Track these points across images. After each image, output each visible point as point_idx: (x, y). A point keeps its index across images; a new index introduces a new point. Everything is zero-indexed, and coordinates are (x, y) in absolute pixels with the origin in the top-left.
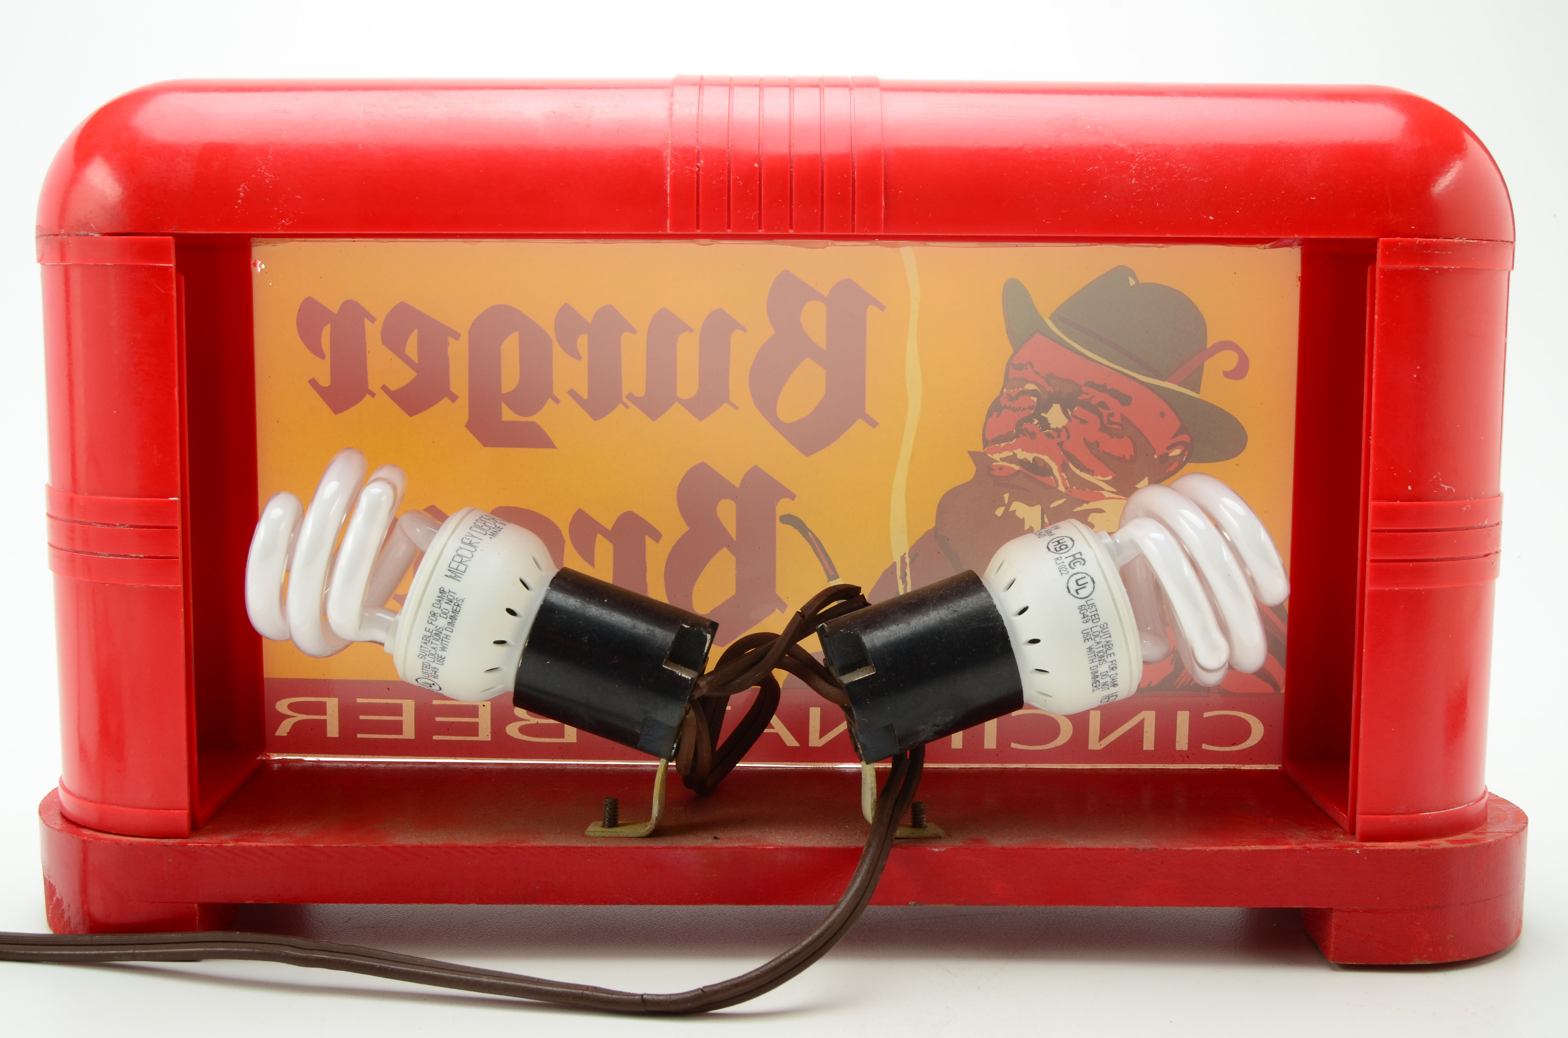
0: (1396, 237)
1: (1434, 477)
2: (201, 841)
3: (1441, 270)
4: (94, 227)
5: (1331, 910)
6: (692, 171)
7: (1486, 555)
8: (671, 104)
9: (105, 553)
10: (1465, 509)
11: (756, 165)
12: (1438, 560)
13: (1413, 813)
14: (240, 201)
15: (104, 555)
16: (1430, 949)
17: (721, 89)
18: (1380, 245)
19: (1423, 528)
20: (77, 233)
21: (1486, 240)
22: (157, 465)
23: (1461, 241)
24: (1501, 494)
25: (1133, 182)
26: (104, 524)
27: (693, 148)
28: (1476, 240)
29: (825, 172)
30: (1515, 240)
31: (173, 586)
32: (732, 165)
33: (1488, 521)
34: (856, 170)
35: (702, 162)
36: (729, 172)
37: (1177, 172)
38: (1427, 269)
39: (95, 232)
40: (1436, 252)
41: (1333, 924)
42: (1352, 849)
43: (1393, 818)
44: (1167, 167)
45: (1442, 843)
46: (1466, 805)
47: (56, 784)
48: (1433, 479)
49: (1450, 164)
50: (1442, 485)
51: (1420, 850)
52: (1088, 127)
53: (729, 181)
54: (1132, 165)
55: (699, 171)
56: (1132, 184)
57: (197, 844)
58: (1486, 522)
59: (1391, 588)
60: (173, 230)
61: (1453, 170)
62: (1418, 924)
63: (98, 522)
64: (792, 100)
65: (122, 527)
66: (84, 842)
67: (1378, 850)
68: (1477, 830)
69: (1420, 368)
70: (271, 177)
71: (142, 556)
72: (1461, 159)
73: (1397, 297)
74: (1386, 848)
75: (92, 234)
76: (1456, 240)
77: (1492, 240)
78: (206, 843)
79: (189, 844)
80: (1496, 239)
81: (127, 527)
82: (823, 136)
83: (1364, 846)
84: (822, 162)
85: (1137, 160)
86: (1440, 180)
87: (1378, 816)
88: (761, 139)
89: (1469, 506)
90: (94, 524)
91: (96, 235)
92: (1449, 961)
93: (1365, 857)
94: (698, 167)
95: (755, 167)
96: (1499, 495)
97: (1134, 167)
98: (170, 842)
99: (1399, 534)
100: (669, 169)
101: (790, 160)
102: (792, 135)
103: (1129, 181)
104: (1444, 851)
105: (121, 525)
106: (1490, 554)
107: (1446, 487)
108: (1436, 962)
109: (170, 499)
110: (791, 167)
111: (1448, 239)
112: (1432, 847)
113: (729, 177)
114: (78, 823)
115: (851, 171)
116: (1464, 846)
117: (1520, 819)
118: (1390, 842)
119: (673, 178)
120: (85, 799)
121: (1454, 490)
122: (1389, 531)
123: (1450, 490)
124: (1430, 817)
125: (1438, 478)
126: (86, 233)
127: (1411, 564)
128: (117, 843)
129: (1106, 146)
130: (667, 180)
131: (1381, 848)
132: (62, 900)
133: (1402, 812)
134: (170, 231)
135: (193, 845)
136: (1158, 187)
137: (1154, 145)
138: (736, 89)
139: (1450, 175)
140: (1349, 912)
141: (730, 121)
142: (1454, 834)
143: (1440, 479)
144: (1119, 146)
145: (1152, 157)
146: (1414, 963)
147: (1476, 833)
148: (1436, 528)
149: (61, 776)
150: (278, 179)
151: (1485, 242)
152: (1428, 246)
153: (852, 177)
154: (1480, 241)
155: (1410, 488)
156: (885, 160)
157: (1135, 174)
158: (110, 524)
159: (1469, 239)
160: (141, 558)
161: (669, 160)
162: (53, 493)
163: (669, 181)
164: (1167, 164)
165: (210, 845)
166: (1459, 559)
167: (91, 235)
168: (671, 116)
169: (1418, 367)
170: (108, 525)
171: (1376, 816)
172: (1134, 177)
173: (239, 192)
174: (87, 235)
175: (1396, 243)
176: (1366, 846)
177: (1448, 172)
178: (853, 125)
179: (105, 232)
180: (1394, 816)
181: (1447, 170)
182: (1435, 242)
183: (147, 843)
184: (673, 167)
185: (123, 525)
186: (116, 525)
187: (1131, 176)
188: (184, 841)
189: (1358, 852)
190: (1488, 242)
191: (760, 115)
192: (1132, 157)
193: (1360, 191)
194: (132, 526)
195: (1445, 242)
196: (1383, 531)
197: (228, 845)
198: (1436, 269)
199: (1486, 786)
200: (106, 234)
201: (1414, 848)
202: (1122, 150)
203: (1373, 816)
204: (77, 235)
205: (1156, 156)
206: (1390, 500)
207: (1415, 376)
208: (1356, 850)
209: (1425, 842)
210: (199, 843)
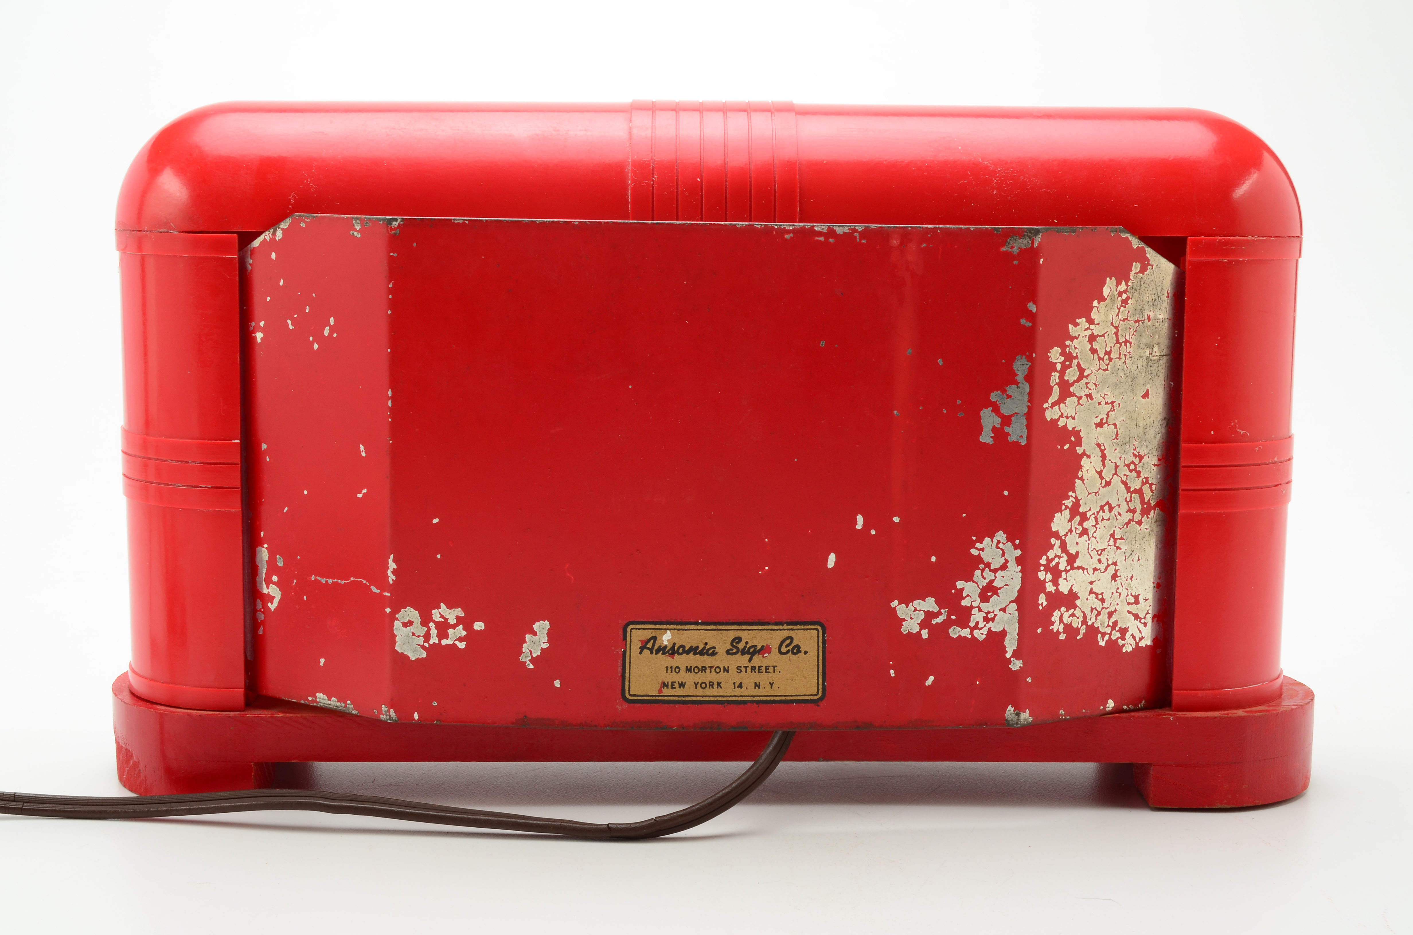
0: (1201, 236)
1: (1232, 424)
2: (256, 713)
3: (1237, 262)
4: (173, 226)
5: (1150, 764)
6: (648, 184)
7: (1277, 485)
8: (630, 128)
9: (179, 484)
10: (1257, 449)
11: (699, 179)
12: (1235, 489)
13: (1217, 689)
14: (290, 206)
15: (178, 486)
16: (1230, 796)
17: (670, 112)
18: (1188, 242)
19: (1223, 464)
20: (159, 230)
21: (1274, 237)
22: (222, 414)
23: (1253, 238)
24: (1292, 435)
25: (994, 193)
26: (179, 461)
27: (649, 165)
28: (1265, 237)
29: (752, 185)
30: (1301, 234)
31: (234, 510)
32: (680, 179)
33: (1277, 458)
34: (777, 183)
35: (656, 177)
36: (677, 185)
37: (1029, 185)
38: (1226, 261)
39: (174, 230)
40: (1233, 248)
41: (1152, 776)
42: (1167, 716)
43: (1200, 693)
44: (1021, 181)
45: (1240, 713)
46: (1261, 684)
47: (126, 668)
48: (1231, 425)
49: (1246, 177)
50: (1238, 430)
51: (1220, 717)
52: (960, 148)
53: (677, 192)
54: (994, 179)
55: (653, 184)
56: (993, 194)
57: (253, 715)
58: (1276, 459)
59: (1198, 511)
60: (238, 229)
61: (1247, 182)
62: (1220, 776)
63: (174, 459)
64: (726, 125)
65: (194, 463)
66: (161, 714)
67: (1187, 717)
68: (1271, 704)
69: (1221, 339)
70: (315, 188)
71: (210, 486)
72: (1259, 170)
73: (1202, 283)
74: (1193, 716)
75: (171, 231)
76: (1249, 238)
77: (1280, 237)
78: (260, 715)
79: (247, 715)
80: (1283, 236)
81: (198, 464)
82: (750, 156)
83: (1176, 715)
84: (750, 177)
85: (998, 175)
86: (1237, 191)
87: (1189, 691)
88: (702, 158)
89: (1261, 446)
90: (170, 461)
91: (175, 233)
92: (1245, 805)
93: (1177, 723)
94: (653, 180)
95: (698, 180)
96: (1290, 437)
97: (995, 181)
98: (232, 714)
99: (1204, 469)
100: (630, 182)
101: (725, 176)
102: (726, 155)
103: (991, 192)
104: (1240, 718)
105: (192, 462)
106: (1280, 484)
107: (1242, 432)
108: (1234, 806)
109: (233, 441)
110: (726, 181)
111: (1242, 237)
112: (1230, 715)
113: (677, 188)
114: (151, 700)
115: (773, 183)
116: (1255, 714)
117: (1309, 696)
118: (1199, 712)
119: (632, 189)
120: (152, 680)
121: (1248, 434)
122: (1196, 467)
123: (1245, 435)
124: (1230, 693)
125: (1235, 425)
126: (166, 230)
127: (1214, 492)
128: (189, 715)
129: (974, 164)
130: (628, 191)
131: (1190, 716)
132: (139, 762)
133: (1208, 688)
134: (235, 230)
135: (250, 715)
136: (1014, 197)
137: (1012, 163)
138: (681, 113)
139: (1245, 186)
140: (1165, 766)
141: (678, 143)
142: (1251, 706)
143: (1237, 426)
144: (984, 163)
145: (1010, 172)
146: (1216, 807)
147: (1269, 706)
148: (1234, 464)
149: (130, 662)
150: (321, 189)
151: (1273, 238)
152: (1226, 243)
153: (774, 189)
154: (1268, 238)
155: (1212, 433)
156: (799, 175)
157: (996, 186)
158: (183, 461)
159: (1260, 237)
160: (209, 488)
161: (630, 175)
162: (128, 434)
163: (630, 192)
164: (1021, 178)
165: (264, 716)
166: (1253, 488)
167: (171, 233)
168: (630, 139)
169: (1219, 338)
170: (182, 462)
171: (1187, 691)
172: (995, 189)
173: (290, 199)
174: (168, 232)
175: (1201, 241)
176: (1179, 715)
177: (1243, 184)
178: (774, 146)
179: (181, 230)
180: (1201, 691)
181: (1242, 182)
182: (1232, 239)
183: (212, 714)
184: (633, 181)
185: (195, 462)
186: (188, 462)
187: (993, 188)
188: (243, 713)
189: (1172, 719)
190: (1276, 238)
191: (701, 138)
192: (993, 173)
193: (1173, 200)
194: (201, 463)
195: (1240, 240)
196: (1192, 467)
197: (278, 715)
198: (1233, 261)
199: (1281, 669)
200: (183, 232)
201: (1216, 716)
202: (987, 167)
203: (1184, 691)
204: (159, 232)
205: (1013, 172)
206: (1197, 442)
207: (1216, 345)
208: (1169, 717)
209: (1226, 712)
210: (255, 715)
